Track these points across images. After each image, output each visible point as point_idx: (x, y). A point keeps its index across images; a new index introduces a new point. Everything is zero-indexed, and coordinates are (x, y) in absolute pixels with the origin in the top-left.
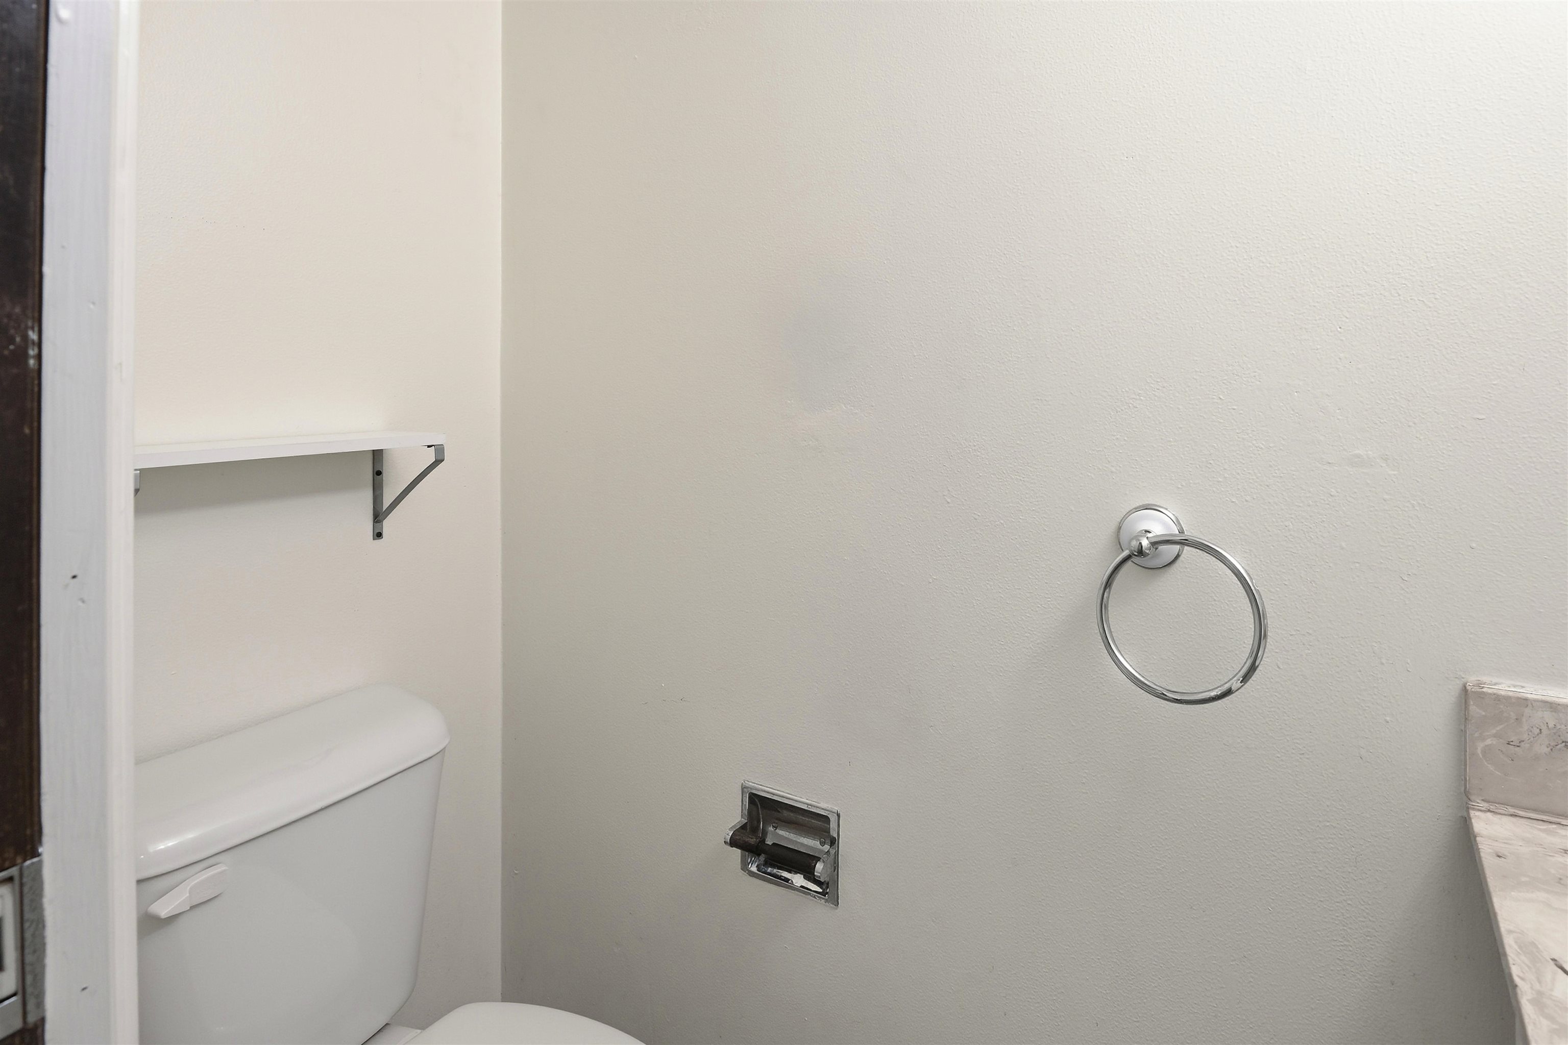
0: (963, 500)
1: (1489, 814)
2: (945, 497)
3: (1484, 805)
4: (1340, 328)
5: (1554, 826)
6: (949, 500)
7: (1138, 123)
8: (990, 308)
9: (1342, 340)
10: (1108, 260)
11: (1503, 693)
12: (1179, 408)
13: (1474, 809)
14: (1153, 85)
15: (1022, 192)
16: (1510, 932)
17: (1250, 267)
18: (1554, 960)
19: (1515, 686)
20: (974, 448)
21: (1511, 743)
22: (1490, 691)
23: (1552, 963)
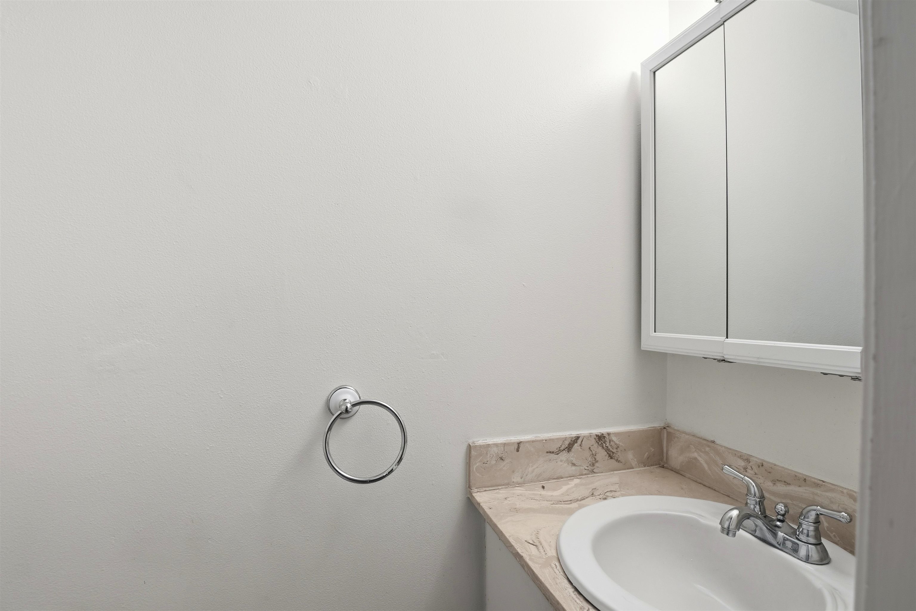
0: (232, 396)
1: (478, 493)
2: (219, 395)
3: (476, 490)
4: (428, 298)
5: (498, 490)
6: (222, 397)
7: (341, 187)
8: (252, 279)
9: (428, 303)
10: (323, 257)
11: (482, 444)
12: (358, 336)
13: (473, 493)
14: (349, 169)
15: (274, 213)
16: (510, 536)
17: (392, 267)
18: (526, 541)
19: (484, 440)
20: (240, 363)
21: (485, 463)
22: (478, 444)
23: (526, 542)
